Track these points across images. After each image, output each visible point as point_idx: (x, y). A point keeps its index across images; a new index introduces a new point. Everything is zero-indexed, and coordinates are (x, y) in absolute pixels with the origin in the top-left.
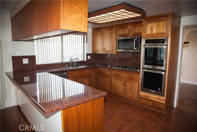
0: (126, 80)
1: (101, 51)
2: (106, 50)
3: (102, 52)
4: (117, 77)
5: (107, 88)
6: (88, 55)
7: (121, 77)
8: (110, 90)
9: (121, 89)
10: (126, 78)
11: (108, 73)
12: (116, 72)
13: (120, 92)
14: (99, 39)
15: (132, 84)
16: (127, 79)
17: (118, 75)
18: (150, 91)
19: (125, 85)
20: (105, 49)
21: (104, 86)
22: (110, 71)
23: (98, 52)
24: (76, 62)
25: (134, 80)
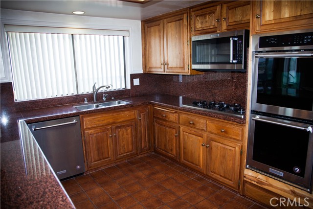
0: (212, 136)
1: (161, 68)
2: (169, 66)
3: (162, 70)
4: (190, 127)
5: (172, 150)
6: (133, 77)
7: (199, 129)
8: (176, 154)
9: (199, 157)
10: (211, 133)
11: (173, 117)
12: (189, 117)
13: (199, 162)
14: (155, 43)
15: (227, 147)
16: (215, 134)
17: (193, 124)
18: (271, 170)
19: (208, 148)
20: (167, 64)
21: (165, 146)
22: (176, 112)
23: (153, 70)
24: (106, 93)
25: (231, 138)
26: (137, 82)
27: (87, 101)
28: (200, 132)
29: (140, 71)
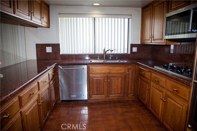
0: (169, 93)
1: (149, 40)
2: (154, 39)
3: (150, 42)
4: (156, 83)
5: (145, 99)
6: (132, 46)
7: (161, 86)
8: (147, 102)
9: (159, 108)
10: (168, 90)
11: (147, 75)
12: (156, 76)
13: (159, 112)
15: (177, 104)
16: (170, 92)
17: (158, 81)
19: (165, 103)
20: (153, 37)
21: (142, 95)
22: (150, 72)
23: (146, 41)
24: (112, 54)
25: (180, 97)
26: (135, 50)
27: (99, 58)
28: (161, 89)
29: (139, 42)
